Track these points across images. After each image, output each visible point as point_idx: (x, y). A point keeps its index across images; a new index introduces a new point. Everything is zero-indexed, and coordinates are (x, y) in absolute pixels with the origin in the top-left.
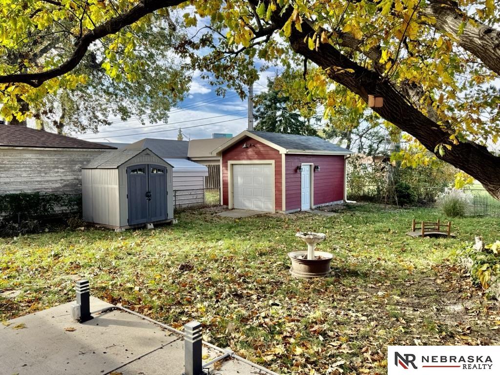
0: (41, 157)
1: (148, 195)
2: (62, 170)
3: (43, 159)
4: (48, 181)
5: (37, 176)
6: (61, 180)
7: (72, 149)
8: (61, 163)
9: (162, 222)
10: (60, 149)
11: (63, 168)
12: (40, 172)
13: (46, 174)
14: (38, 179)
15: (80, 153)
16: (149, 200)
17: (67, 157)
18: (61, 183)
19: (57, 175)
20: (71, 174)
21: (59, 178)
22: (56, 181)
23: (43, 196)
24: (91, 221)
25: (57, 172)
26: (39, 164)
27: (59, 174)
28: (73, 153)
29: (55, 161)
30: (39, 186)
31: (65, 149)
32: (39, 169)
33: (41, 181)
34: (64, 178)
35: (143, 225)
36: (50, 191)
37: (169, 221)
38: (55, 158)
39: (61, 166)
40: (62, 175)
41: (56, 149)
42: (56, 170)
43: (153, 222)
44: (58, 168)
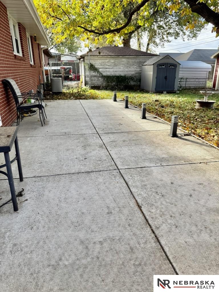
0: (128, 60)
1: (166, 78)
2: (136, 66)
3: (129, 61)
4: (130, 71)
5: (126, 69)
6: (135, 71)
7: (140, 57)
8: (135, 63)
9: (171, 91)
10: (135, 57)
11: (136, 65)
12: (127, 67)
13: (129, 68)
14: (126, 70)
15: (143, 58)
16: (166, 80)
17: (138, 60)
18: (135, 72)
19: (133, 68)
20: (139, 68)
21: (134, 70)
22: (133, 71)
23: (127, 77)
24: (143, 89)
25: (134, 67)
26: (127, 63)
27: (134, 68)
28: (141, 58)
29: (133, 62)
30: (126, 73)
31: (137, 57)
32: (127, 65)
33: (127, 71)
34: (136, 70)
35: (162, 92)
36: (131, 75)
37: (175, 91)
38: (133, 61)
39: (135, 64)
40: (135, 68)
41: (133, 57)
42: (133, 66)
43: (166, 91)
44: (134, 65)
